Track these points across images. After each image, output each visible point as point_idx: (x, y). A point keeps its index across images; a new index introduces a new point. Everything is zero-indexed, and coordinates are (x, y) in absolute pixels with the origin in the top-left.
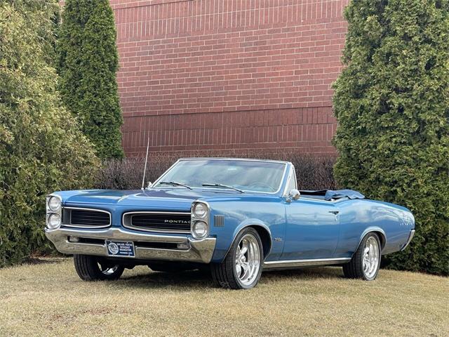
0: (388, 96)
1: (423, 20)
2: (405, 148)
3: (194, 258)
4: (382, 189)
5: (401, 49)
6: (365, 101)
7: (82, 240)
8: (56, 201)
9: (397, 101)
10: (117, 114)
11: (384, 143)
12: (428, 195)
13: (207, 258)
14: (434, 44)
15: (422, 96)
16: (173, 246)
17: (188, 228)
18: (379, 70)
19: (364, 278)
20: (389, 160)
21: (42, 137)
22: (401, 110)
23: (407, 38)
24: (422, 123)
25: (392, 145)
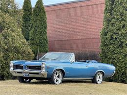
0: (112, 35)
1: (122, 14)
2: (117, 49)
3: (43, 77)
4: (111, 61)
5: (116, 22)
6: (107, 36)
7: (18, 73)
8: (12, 63)
9: (115, 36)
10: (47, 41)
11: (111, 48)
12: (123, 62)
13: (46, 77)
14: (125, 21)
15: (121, 35)
16: (38, 74)
17: (41, 69)
18: (110, 28)
19: (97, 83)
20: (113, 52)
21: (16, 47)
22: (116, 39)
23: (117, 19)
24: (122, 42)
25: (113, 48)
